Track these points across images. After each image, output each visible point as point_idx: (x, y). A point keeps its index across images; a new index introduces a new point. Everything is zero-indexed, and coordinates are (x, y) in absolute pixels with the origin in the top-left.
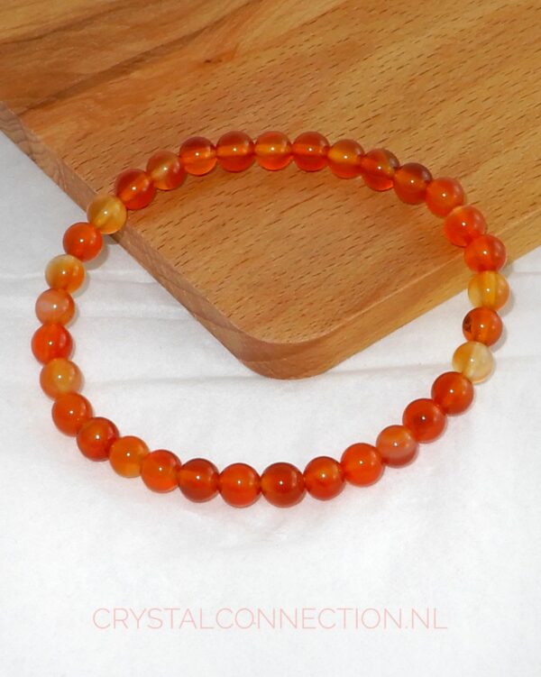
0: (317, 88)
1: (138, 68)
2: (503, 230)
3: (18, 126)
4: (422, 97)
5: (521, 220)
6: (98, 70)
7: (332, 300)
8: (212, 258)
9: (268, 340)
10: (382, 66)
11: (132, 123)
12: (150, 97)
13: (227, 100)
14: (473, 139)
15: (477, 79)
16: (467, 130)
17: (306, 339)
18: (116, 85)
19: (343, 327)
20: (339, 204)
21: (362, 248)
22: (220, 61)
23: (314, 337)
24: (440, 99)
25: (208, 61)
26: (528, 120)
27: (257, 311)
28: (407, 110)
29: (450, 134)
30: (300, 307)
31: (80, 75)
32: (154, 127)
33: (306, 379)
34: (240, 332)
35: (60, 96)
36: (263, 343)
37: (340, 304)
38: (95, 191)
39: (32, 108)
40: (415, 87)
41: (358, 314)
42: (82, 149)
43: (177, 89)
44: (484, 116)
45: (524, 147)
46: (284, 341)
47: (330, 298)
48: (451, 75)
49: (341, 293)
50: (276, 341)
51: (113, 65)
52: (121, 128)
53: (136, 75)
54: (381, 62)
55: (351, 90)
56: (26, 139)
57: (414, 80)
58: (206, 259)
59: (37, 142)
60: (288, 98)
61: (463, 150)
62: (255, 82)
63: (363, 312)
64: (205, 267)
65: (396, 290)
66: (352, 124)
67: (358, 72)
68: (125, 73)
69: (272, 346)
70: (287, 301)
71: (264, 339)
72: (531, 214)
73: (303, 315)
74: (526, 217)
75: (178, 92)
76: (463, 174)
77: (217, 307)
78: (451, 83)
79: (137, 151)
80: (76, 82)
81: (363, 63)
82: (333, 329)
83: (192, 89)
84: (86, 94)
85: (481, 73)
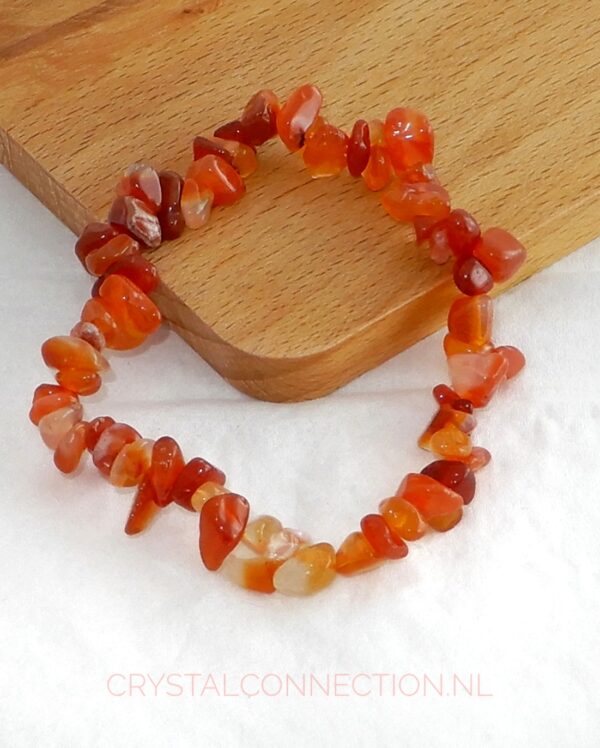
0: (320, 45)
1: (100, 21)
2: (549, 221)
4: (449, 57)
5: (571, 208)
6: (51, 22)
7: (339, 306)
8: (192, 253)
9: (262, 353)
10: (400, 18)
11: (93, 88)
12: (115, 55)
13: (210, 59)
14: (512, 108)
15: (517, 35)
16: (504, 97)
17: (307, 353)
18: (72, 41)
19: (352, 338)
20: (347, 188)
21: (374, 242)
22: (202, 12)
23: (316, 350)
24: (472, 59)
25: (186, 12)
26: (580, 85)
27: (247, 318)
28: (430, 72)
29: (484, 102)
30: (299, 314)
31: (28, 28)
32: (120, 92)
33: (308, 402)
34: (226, 344)
35: (6, 54)
36: (252, 357)
37: (349, 310)
38: (48, 170)
40: (440, 44)
41: (371, 323)
42: (31, 120)
43: (149, 46)
44: (526, 80)
45: (574, 119)
46: (280, 356)
47: (337, 303)
48: (485, 28)
49: (350, 297)
50: (272, 355)
51: (70, 15)
52: (80, 93)
53: (97, 28)
54: (400, 12)
57: (438, 35)
58: (184, 256)
60: (285, 56)
61: (500, 122)
62: (243, 38)
63: (377, 320)
64: (184, 265)
65: (416, 294)
66: (364, 89)
67: (371, 25)
68: (85, 25)
69: (266, 361)
70: (283, 306)
71: (255, 353)
72: (582, 202)
73: (303, 324)
74: (577, 205)
75: (150, 50)
76: (499, 151)
77: (197, 312)
78: (485, 39)
79: (100, 121)
80: (25, 37)
81: (376, 15)
82: (341, 340)
83: (167, 44)
84: (36, 52)
85: (521, 27)
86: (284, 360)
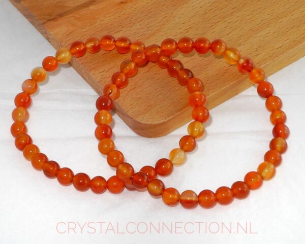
0: (166, 15)
1: (93, 5)
3: (43, 28)
4: (209, 20)
9: (143, 122)
10: (193, 6)
11: (90, 28)
12: (97, 17)
13: (129, 19)
14: (230, 39)
15: (232, 13)
16: (228, 35)
17: (159, 122)
18: (84, 12)
19: (174, 117)
22: (127, 2)
23: (162, 121)
24: (217, 21)
25: (122, 3)
26: (253, 31)
27: (139, 110)
28: (203, 25)
30: (157, 108)
31: (69, 7)
32: (99, 30)
34: (132, 118)
35: (61, 16)
36: (141, 123)
37: (173, 108)
39: (49, 20)
40: (206, 16)
41: (181, 112)
42: (69, 38)
43: (109, 14)
44: (235, 29)
45: (251, 42)
46: (150, 123)
47: (169, 105)
49: (174, 103)
50: (146, 123)
52: (85, 30)
53: (92, 7)
54: (193, 4)
55: (180, 16)
56: (46, 33)
57: (206, 12)
59: (50, 35)
60: (154, 19)
62: (140, 12)
63: (183, 111)
66: (180, 31)
67: (183, 9)
68: (88, 6)
69: (145, 124)
70: (151, 106)
71: (141, 122)
73: (158, 112)
75: (109, 15)
77: (122, 107)
78: (222, 14)
80: (67, 10)
81: (186, 5)
82: (170, 118)
83: (114, 14)
84: (71, 15)
85: (234, 10)
86: (151, 125)
